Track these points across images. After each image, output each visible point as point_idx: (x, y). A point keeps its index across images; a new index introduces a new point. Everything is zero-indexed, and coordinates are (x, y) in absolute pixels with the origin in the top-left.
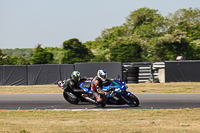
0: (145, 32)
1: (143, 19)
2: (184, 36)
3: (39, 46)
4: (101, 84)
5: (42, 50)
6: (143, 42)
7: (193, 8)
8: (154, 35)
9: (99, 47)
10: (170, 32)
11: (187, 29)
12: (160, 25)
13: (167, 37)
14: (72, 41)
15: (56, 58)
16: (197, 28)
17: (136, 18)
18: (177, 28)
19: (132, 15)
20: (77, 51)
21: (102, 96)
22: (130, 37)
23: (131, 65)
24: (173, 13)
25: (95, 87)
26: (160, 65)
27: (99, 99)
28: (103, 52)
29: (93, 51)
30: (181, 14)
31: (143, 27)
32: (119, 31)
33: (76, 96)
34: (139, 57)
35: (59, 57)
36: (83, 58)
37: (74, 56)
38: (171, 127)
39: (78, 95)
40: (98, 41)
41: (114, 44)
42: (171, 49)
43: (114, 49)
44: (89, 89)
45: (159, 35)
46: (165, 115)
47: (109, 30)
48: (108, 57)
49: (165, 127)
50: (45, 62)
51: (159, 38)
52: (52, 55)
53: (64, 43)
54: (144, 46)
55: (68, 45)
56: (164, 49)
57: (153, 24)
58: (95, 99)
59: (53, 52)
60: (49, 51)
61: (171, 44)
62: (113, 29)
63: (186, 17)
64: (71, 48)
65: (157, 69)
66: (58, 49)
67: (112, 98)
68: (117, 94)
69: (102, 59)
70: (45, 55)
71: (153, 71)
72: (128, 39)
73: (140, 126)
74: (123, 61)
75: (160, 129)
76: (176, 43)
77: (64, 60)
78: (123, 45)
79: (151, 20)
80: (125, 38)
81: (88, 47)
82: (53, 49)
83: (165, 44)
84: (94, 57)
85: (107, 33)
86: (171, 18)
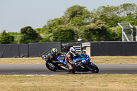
0: (77, 21)
1: (76, 13)
2: (104, 24)
3: (4, 32)
4: (72, 57)
5: (6, 34)
6: (76, 29)
7: (110, 6)
8: (83, 24)
9: (45, 32)
10: (94, 22)
11: (106, 20)
12: (87, 17)
13: (92, 25)
14: (27, 28)
15: (16, 39)
16: (112, 19)
17: (71, 12)
18: (99, 19)
19: (68, 11)
20: (30, 35)
21: (73, 65)
22: (67, 26)
23: (67, 44)
24: (96, 9)
25: (68, 60)
26: (87, 44)
27: (71, 67)
28: (48, 36)
29: (41, 35)
30: (102, 10)
31: (75, 18)
32: (59, 21)
33: (54, 66)
34: (73, 39)
35: (18, 39)
36: (34, 39)
37: (28, 38)
38: (94, 87)
39: (56, 65)
40: (45, 28)
41: (56, 30)
42: (94, 34)
43: (55, 34)
44: (64, 60)
45: (86, 24)
46: (90, 78)
47: (52, 20)
48: (51, 39)
49: (91, 87)
50: (9, 43)
51: (87, 26)
52: (13, 38)
53: (22, 30)
54: (76, 31)
55: (24, 31)
56: (90, 34)
57: (83, 17)
58: (68, 67)
59: (14, 36)
60: (11, 35)
61: (95, 30)
62: (55, 19)
63: (105, 12)
64: (26, 33)
65: (85, 47)
66: (17, 34)
67: (79, 67)
68: (84, 64)
69: (48, 40)
70: (9, 37)
71: (82, 49)
72: (65, 27)
73: (74, 86)
74: (62, 42)
75: (87, 88)
76: (98, 30)
77: (21, 41)
78: (62, 31)
79: (81, 14)
80: (63, 26)
81: (38, 32)
82: (14, 33)
83: (91, 30)
84: (42, 39)
85: (51, 23)
86: (95, 12)
